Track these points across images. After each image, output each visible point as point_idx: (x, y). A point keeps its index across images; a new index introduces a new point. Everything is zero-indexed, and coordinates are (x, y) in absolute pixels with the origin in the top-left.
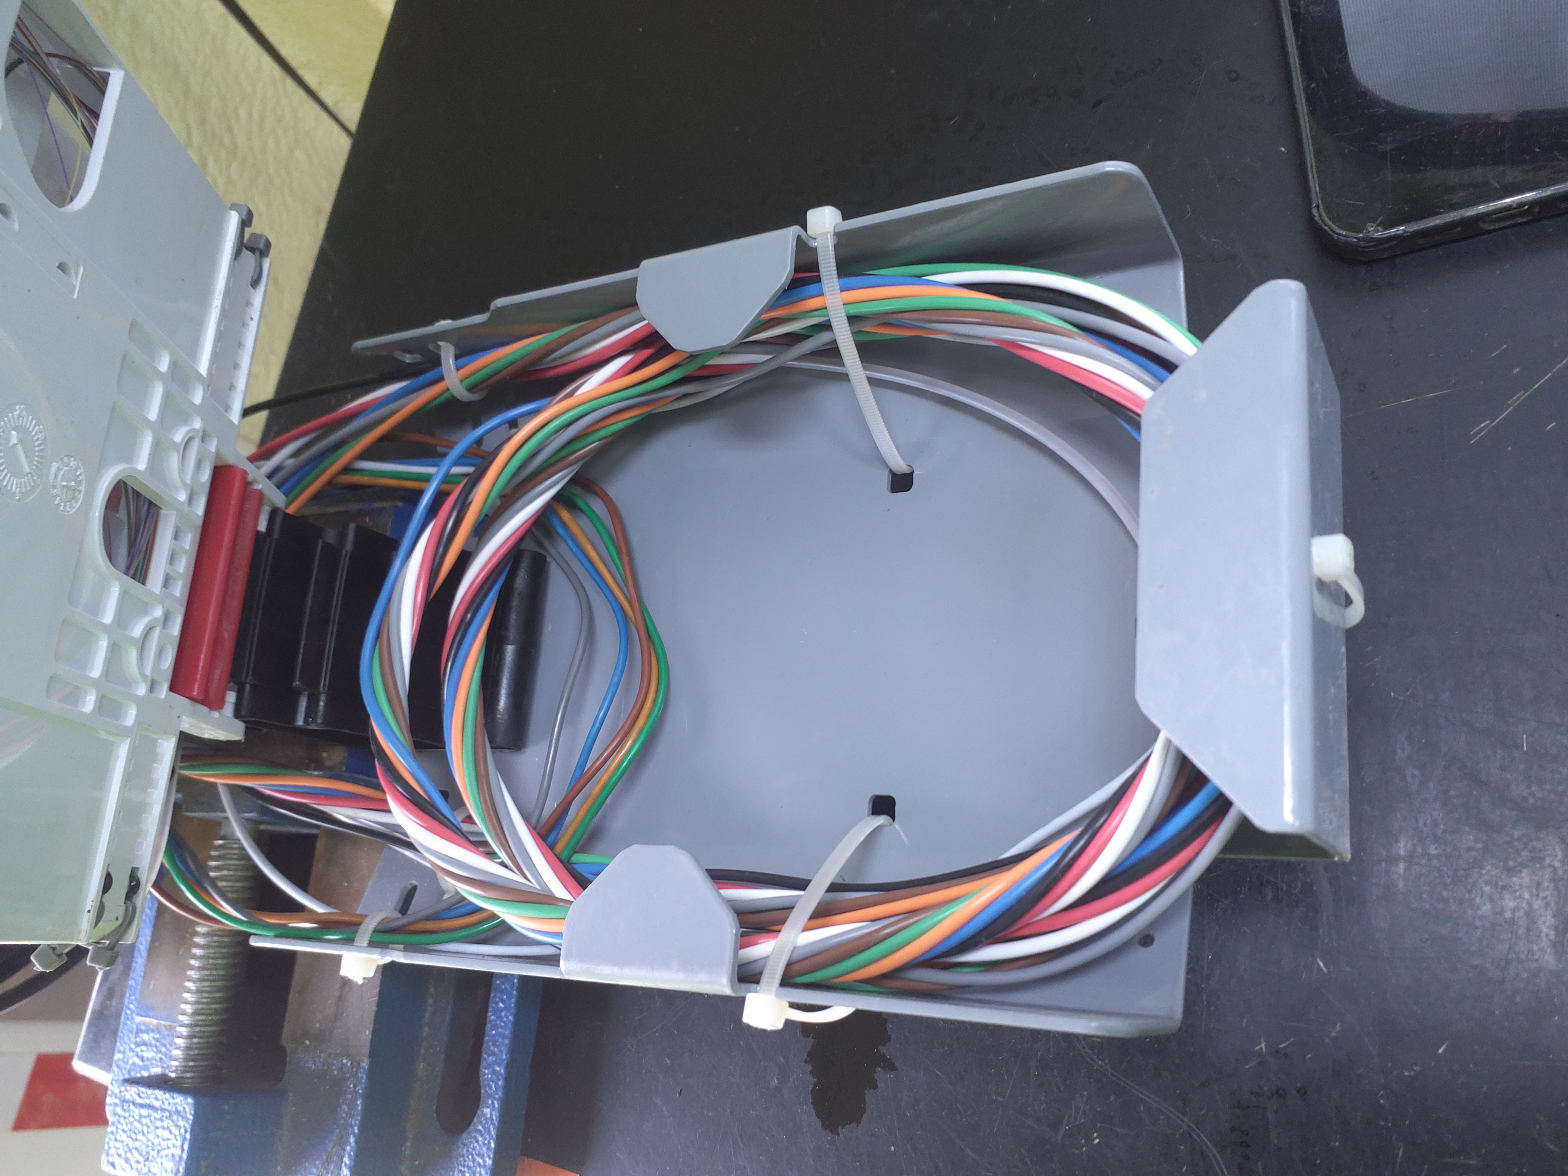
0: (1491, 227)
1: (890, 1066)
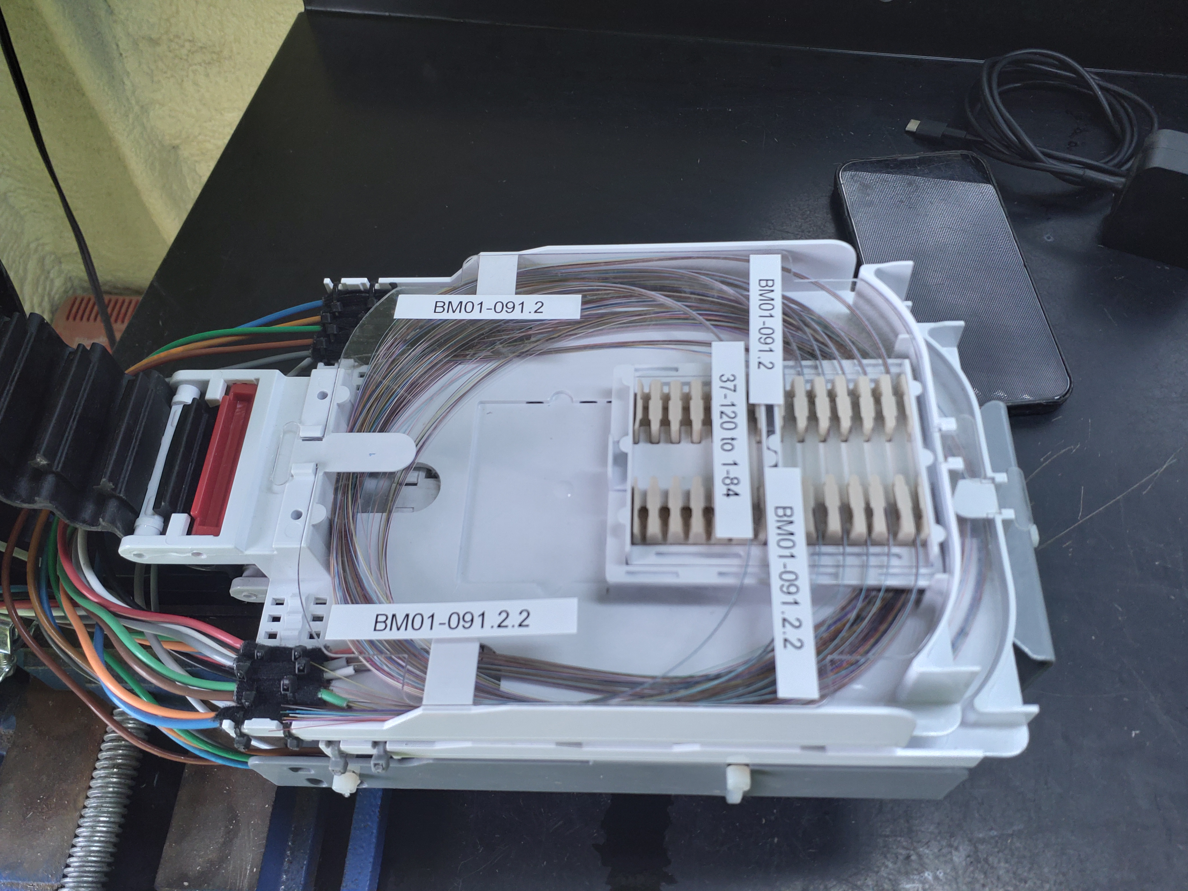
1: (671, 880)
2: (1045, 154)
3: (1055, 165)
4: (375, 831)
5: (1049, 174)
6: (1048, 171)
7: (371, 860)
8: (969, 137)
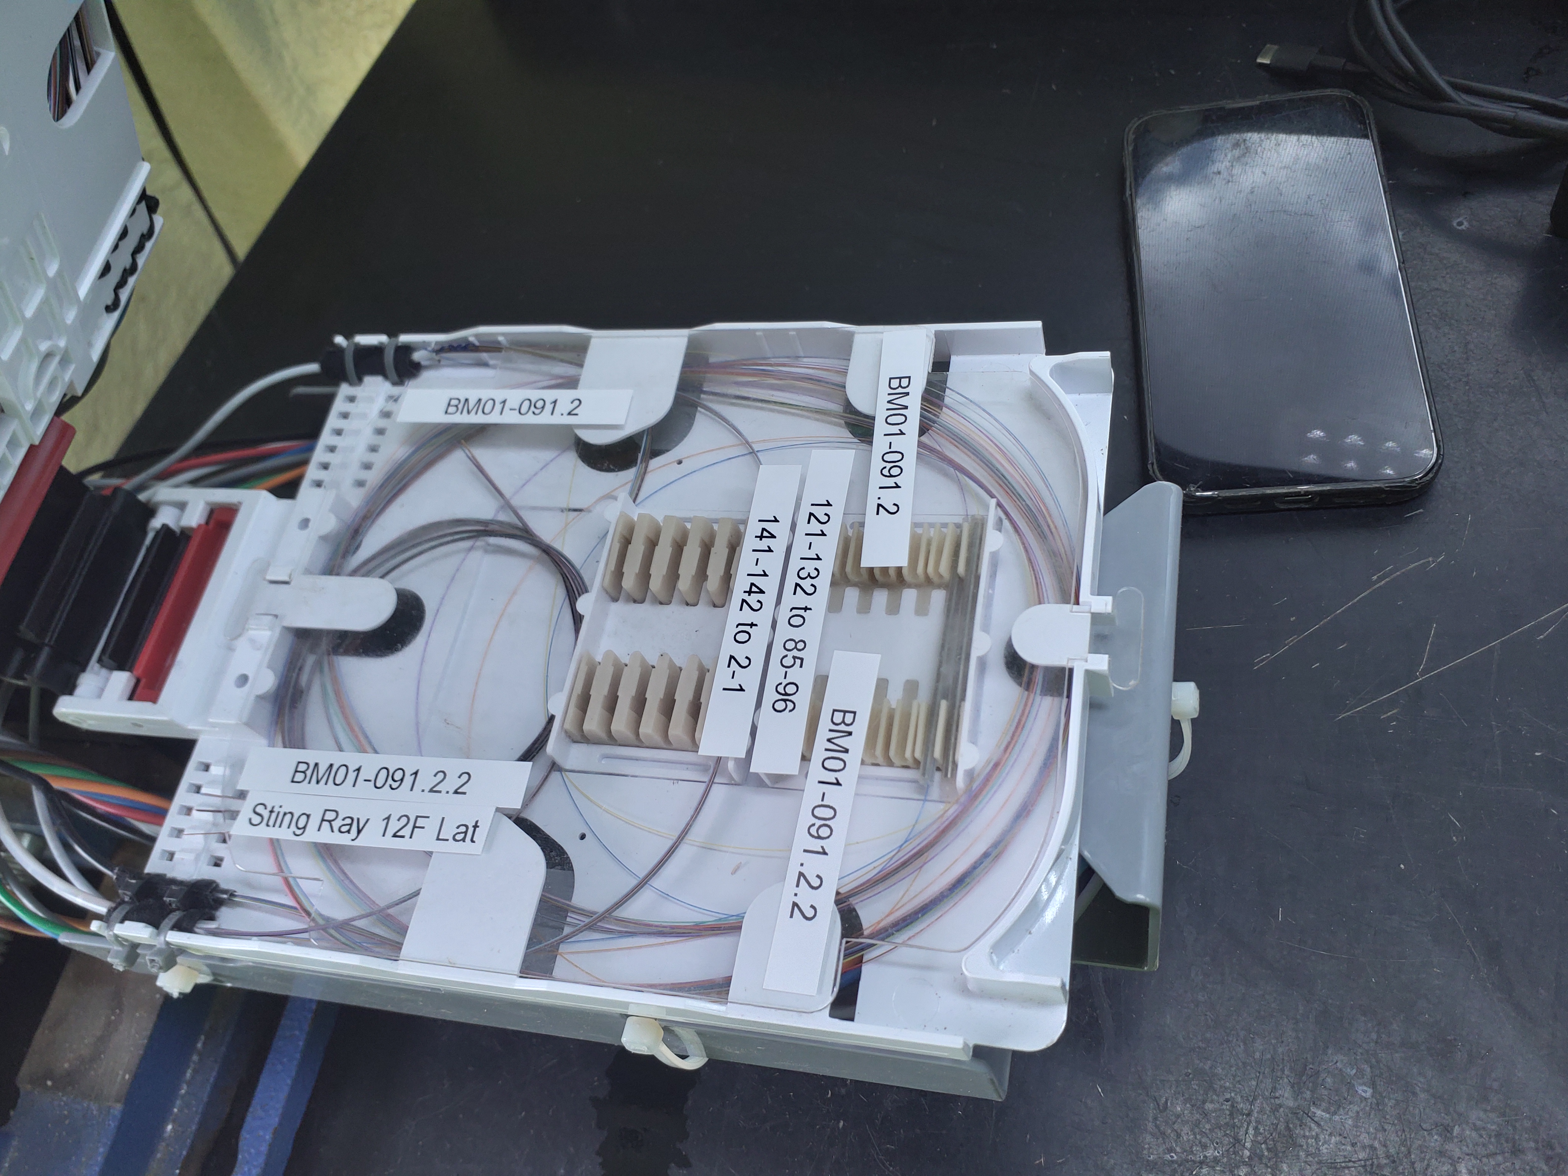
0: (1282, 507)
1: (684, 1163)
2: (1455, 86)
3: (1477, 105)
4: (301, 1043)
5: (1466, 120)
6: (1462, 116)
7: (289, 1082)
8: (1350, 67)
